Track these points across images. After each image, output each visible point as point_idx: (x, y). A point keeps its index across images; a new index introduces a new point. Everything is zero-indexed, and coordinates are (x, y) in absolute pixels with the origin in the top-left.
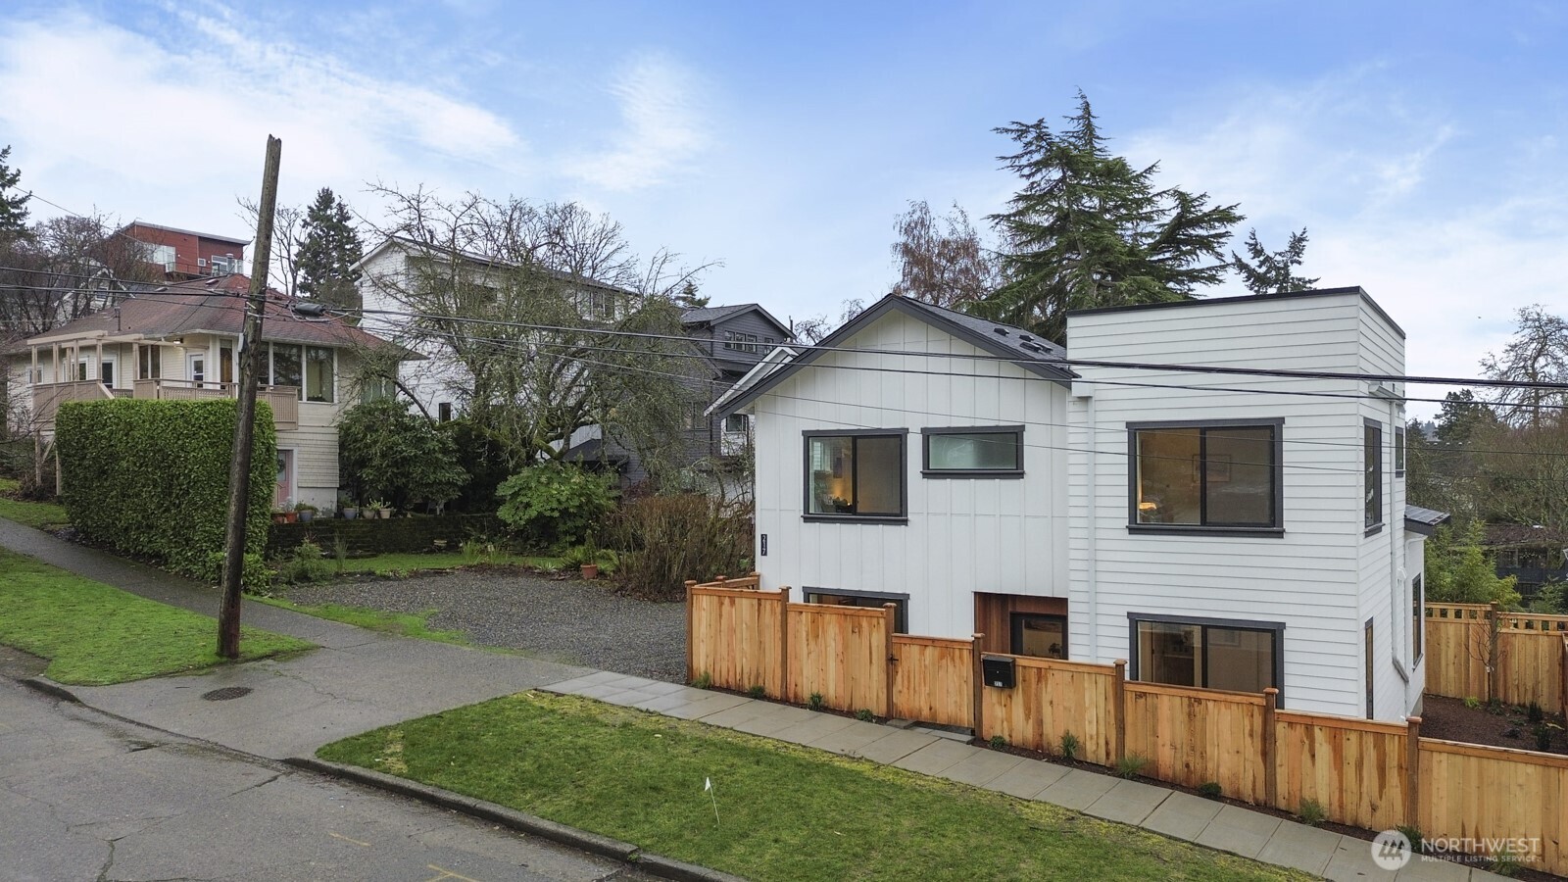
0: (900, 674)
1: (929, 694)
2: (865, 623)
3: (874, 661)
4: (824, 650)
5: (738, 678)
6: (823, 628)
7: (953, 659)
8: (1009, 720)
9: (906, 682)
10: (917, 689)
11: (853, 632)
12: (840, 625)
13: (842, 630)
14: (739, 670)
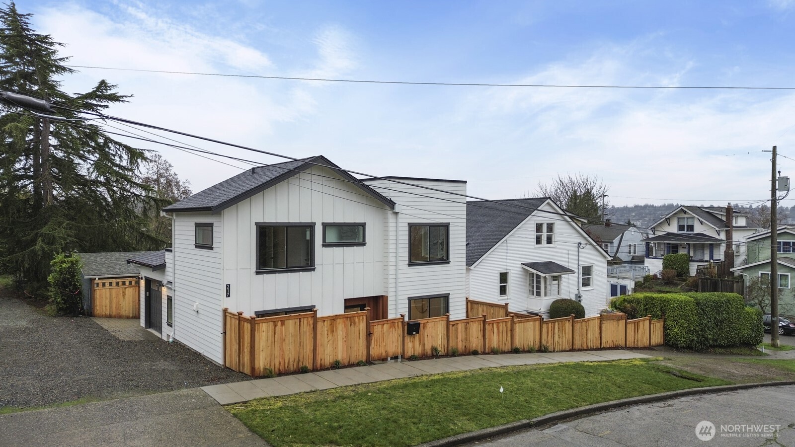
0: (373, 340)
1: (385, 345)
2: (357, 320)
3: (361, 337)
4: (336, 338)
5: (286, 365)
6: (336, 326)
7: (395, 327)
8: (414, 347)
9: (376, 343)
10: (380, 344)
11: (351, 325)
12: (344, 322)
13: (346, 325)
14: (287, 361)
